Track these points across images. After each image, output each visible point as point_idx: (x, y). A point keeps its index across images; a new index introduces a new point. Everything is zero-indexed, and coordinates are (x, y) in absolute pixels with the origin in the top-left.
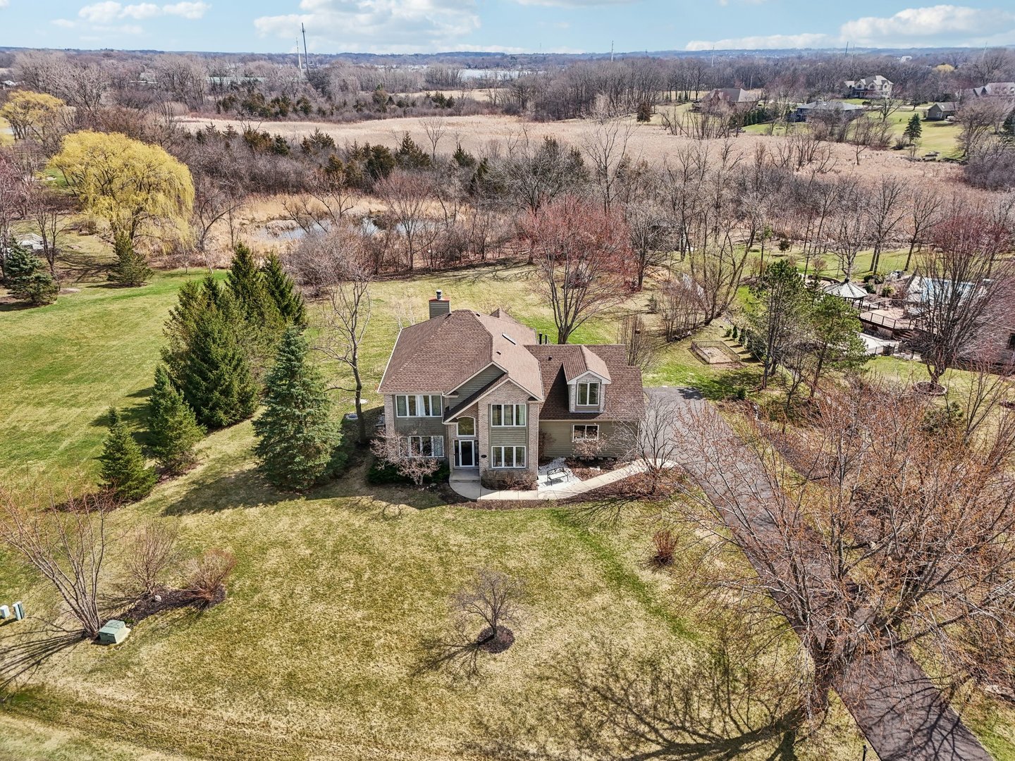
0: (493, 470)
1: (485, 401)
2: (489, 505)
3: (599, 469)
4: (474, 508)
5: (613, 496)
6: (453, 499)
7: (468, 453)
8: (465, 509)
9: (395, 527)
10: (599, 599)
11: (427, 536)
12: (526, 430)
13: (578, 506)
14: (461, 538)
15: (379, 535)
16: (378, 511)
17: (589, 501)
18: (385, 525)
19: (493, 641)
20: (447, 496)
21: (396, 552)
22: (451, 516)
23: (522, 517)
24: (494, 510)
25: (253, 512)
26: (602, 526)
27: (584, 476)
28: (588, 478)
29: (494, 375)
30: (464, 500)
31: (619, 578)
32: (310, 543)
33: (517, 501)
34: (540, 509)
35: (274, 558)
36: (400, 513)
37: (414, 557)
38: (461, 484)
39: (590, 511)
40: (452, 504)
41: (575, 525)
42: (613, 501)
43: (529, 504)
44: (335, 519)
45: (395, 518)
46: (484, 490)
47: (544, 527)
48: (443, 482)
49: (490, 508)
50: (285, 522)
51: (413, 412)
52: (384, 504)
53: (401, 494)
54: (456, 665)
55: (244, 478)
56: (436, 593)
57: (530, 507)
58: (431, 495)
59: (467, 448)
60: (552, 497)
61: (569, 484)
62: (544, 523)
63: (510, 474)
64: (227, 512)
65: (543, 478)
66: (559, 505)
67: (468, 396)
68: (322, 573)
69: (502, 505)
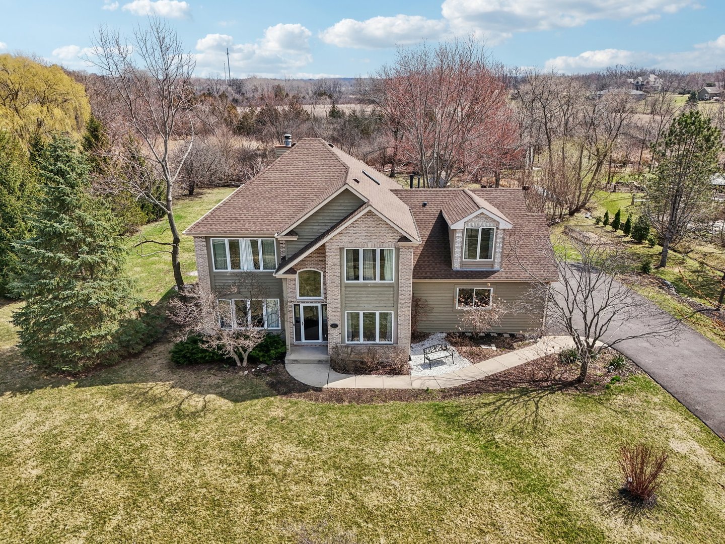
0: (347, 346)
1: (336, 243)
3: (494, 348)
4: (317, 400)
5: (524, 386)
7: (313, 323)
8: (303, 402)
9: (190, 430)
11: (237, 446)
12: (395, 288)
13: (474, 400)
14: (292, 449)
15: (161, 443)
16: (174, 403)
17: (488, 391)
18: (175, 428)
20: (278, 382)
22: (280, 413)
23: (390, 415)
24: (346, 404)
27: (475, 357)
28: (480, 360)
33: (381, 391)
34: (416, 403)
36: (205, 407)
37: (206, 485)
38: (300, 366)
39: (492, 407)
40: (285, 394)
42: (524, 392)
43: (400, 395)
45: (194, 415)
46: (334, 374)
48: (277, 363)
49: (340, 400)
51: (236, 264)
52: (185, 393)
53: (213, 380)
57: (401, 399)
58: (256, 381)
59: (311, 315)
60: (433, 385)
61: (456, 368)
62: (424, 426)
63: (371, 351)
65: (417, 359)
66: (444, 397)
67: (312, 237)
69: (359, 396)
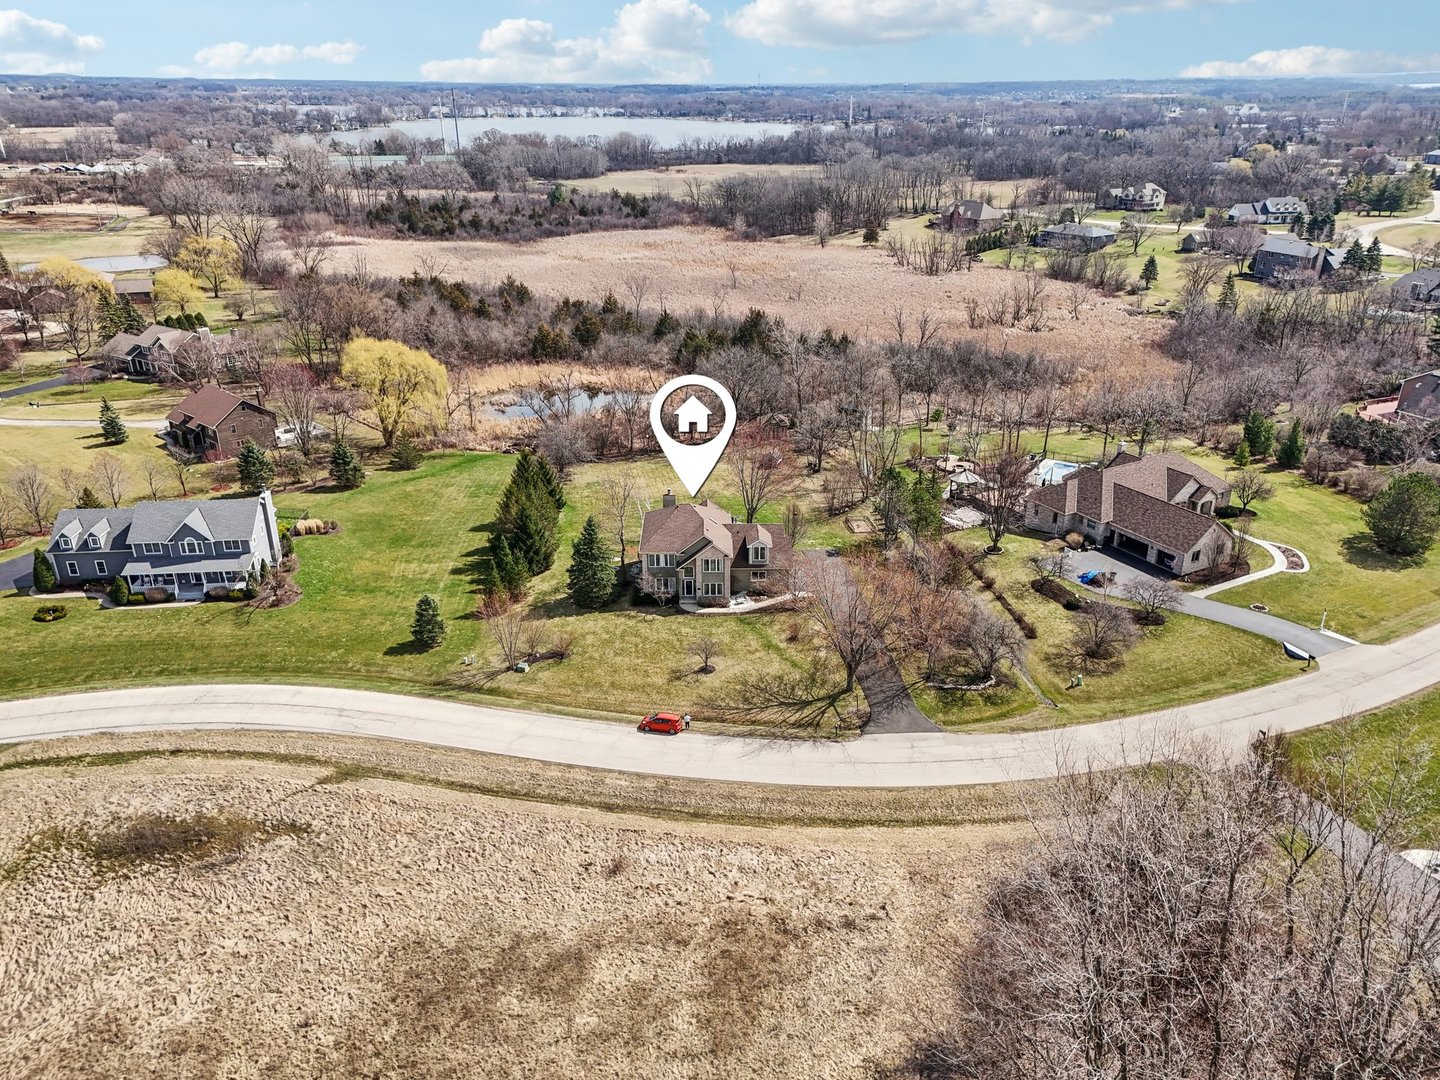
0: (704, 597)
1: (700, 557)
2: (702, 615)
3: (766, 597)
4: (693, 616)
6: (683, 612)
7: (690, 588)
8: (689, 617)
10: (758, 654)
11: (670, 629)
12: (723, 574)
13: (752, 615)
15: (643, 629)
16: (641, 618)
17: (758, 613)
18: (646, 624)
19: (706, 670)
20: (679, 610)
21: (654, 636)
22: (682, 620)
23: (721, 620)
24: (705, 617)
25: (571, 619)
26: (764, 624)
27: (756, 601)
28: (758, 602)
29: (705, 542)
30: (688, 613)
31: (769, 646)
32: (607, 633)
33: (718, 613)
34: (731, 617)
35: (590, 639)
36: (653, 619)
38: (685, 605)
39: (758, 617)
40: (682, 614)
41: (749, 624)
42: (772, 612)
43: (725, 614)
44: (618, 622)
45: (651, 621)
46: (700, 608)
47: (732, 625)
48: (677, 603)
50: (591, 624)
51: (658, 564)
52: (644, 615)
53: (653, 609)
54: (689, 679)
55: (560, 603)
56: (677, 653)
57: (725, 616)
58: (670, 610)
59: (689, 585)
60: (738, 611)
61: (748, 604)
62: (732, 623)
63: (714, 599)
64: (557, 619)
65: (733, 602)
66: (741, 615)
67: (690, 555)
68: (617, 645)
69: (709, 615)
